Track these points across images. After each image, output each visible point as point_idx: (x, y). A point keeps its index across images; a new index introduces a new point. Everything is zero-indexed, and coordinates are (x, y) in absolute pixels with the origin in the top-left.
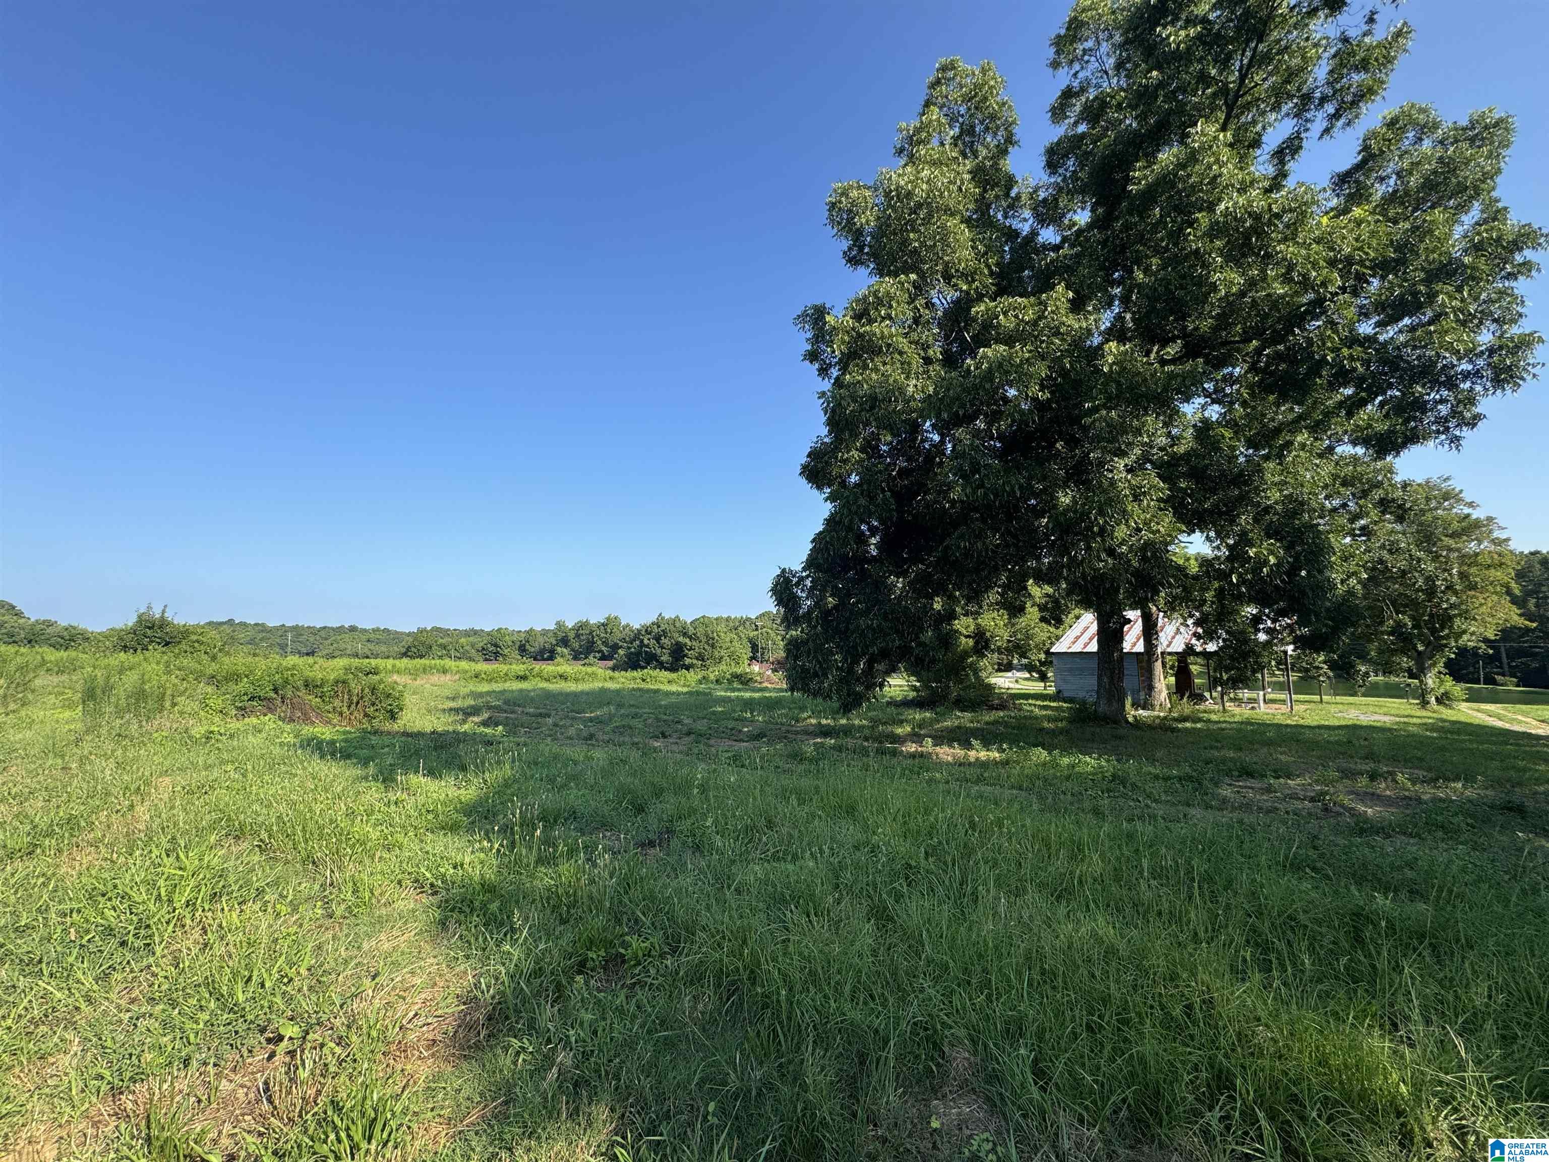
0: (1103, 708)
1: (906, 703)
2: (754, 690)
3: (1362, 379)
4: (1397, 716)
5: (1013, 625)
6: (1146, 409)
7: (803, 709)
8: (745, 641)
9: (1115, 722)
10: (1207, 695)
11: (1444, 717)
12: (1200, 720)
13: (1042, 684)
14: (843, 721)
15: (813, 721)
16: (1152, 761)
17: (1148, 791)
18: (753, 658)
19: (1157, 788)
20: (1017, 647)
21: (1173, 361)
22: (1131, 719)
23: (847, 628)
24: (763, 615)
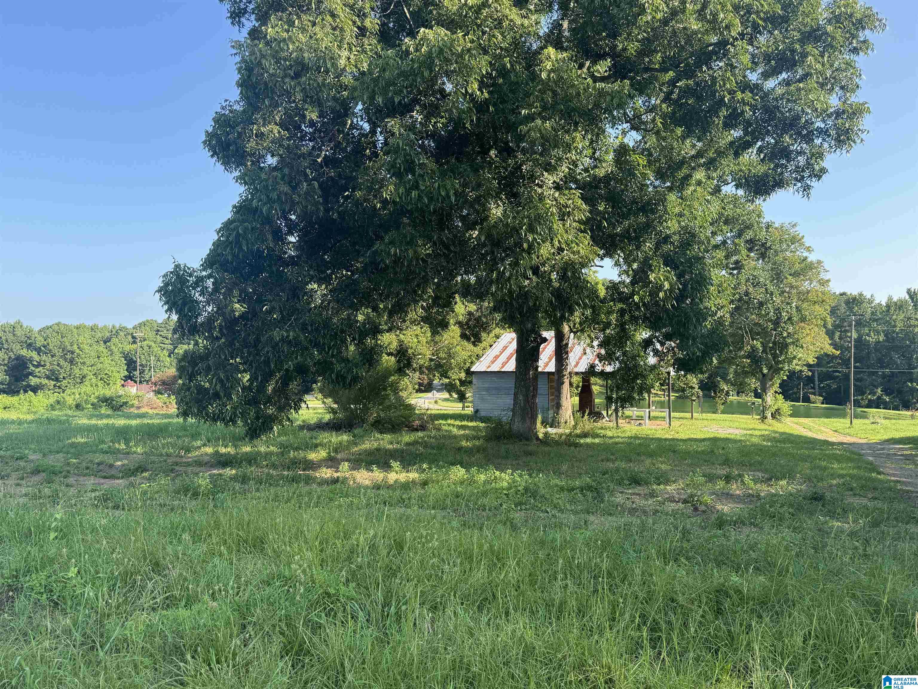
0: (517, 426)
1: (321, 426)
2: (129, 417)
3: (748, 123)
4: (745, 429)
5: (436, 343)
6: (576, 124)
7: (195, 436)
8: (118, 356)
9: (527, 439)
10: (604, 413)
11: (776, 429)
12: (597, 436)
13: (460, 405)
14: (247, 449)
15: (209, 450)
16: (558, 473)
17: (555, 501)
18: (129, 377)
19: (561, 499)
20: (439, 366)
21: (603, 79)
22: (541, 436)
23: (257, 340)
24: (143, 324)
